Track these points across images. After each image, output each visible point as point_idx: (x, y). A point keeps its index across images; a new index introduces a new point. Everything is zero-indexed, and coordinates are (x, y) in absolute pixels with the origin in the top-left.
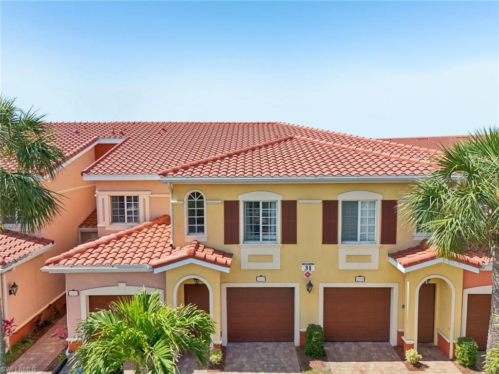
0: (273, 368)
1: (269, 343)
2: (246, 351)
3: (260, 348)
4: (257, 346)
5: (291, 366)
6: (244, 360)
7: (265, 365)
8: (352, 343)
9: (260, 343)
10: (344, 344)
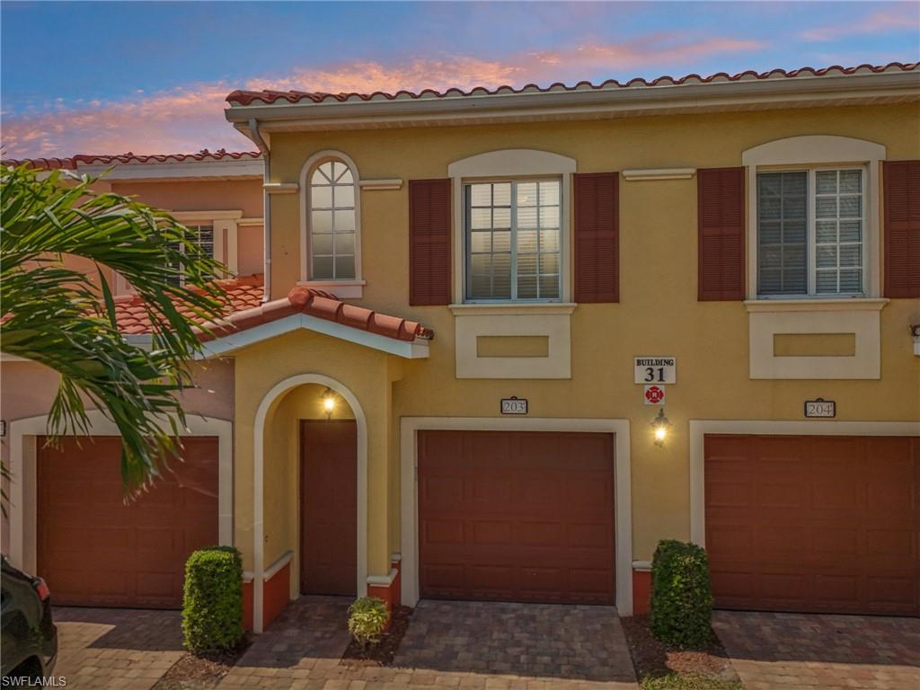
0: (546, 665)
1: (541, 606)
2: (469, 621)
3: (512, 615)
4: (504, 611)
5: (604, 663)
6: (460, 641)
7: (523, 658)
8: (801, 617)
9: (514, 605)
10: (775, 617)
